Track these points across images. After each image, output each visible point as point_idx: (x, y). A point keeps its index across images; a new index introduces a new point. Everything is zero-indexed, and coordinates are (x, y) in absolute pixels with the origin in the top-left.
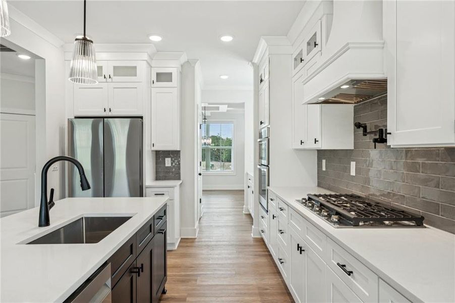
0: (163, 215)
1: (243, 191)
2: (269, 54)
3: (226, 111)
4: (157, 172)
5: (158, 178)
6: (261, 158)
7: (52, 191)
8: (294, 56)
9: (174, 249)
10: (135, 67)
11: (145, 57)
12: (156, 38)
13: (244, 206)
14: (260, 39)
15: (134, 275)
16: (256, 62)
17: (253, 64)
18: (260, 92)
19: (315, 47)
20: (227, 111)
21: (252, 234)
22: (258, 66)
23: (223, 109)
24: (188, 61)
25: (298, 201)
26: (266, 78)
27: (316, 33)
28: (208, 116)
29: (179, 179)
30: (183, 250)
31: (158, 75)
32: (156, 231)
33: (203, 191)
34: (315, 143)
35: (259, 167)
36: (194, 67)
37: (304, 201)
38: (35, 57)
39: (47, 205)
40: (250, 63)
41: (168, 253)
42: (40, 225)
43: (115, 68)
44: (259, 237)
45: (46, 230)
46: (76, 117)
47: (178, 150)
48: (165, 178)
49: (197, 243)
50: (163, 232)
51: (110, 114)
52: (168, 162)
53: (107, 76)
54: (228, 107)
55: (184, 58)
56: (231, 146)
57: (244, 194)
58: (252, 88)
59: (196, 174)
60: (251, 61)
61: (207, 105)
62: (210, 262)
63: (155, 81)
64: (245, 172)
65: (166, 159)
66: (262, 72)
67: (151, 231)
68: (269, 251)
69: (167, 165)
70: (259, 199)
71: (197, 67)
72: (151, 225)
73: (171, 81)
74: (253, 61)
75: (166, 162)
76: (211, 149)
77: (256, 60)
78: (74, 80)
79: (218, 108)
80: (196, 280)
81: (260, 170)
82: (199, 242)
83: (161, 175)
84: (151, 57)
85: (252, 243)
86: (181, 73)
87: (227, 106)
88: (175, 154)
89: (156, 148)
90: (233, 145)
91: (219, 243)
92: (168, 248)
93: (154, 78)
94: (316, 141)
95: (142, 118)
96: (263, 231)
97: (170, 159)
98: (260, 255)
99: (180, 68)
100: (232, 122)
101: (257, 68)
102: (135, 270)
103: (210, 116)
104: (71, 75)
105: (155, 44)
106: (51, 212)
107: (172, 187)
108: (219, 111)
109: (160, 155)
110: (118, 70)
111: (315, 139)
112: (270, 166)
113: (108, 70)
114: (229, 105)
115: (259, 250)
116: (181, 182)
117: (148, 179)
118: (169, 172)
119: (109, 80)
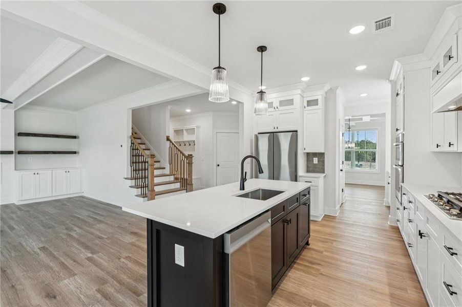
0: (307, 193)
1: (384, 187)
2: (404, 72)
3: (369, 120)
4: (308, 167)
5: (308, 171)
6: (398, 159)
7: (246, 173)
8: (432, 69)
9: (318, 220)
10: (293, 100)
11: (299, 92)
12: (305, 79)
13: (385, 199)
14: (393, 62)
15: (286, 224)
16: (392, 79)
17: (390, 81)
18: (397, 105)
19: (450, 60)
20: (371, 120)
21: (389, 222)
22: (396, 82)
23: (367, 119)
24: (331, 89)
25: (426, 196)
26: (401, 92)
27: (451, 47)
28: (352, 126)
29: (324, 172)
30: (325, 223)
31: (308, 102)
32: (301, 203)
33: (346, 184)
34: (450, 146)
35: (394, 166)
36: (336, 92)
37: (431, 196)
38: (239, 102)
39: (243, 180)
40: (387, 81)
41: (311, 222)
42: (241, 190)
43: (280, 101)
44: (396, 225)
45: (243, 192)
46: (259, 133)
47: (323, 152)
48: (314, 172)
49: (337, 220)
50: (307, 204)
51: (277, 130)
52: (316, 161)
53: (276, 108)
54: (371, 117)
55: (327, 87)
56: (376, 149)
57: (384, 189)
58: (389, 100)
59: (337, 170)
60: (388, 79)
61: (351, 118)
62: (346, 234)
63: (306, 106)
64: (386, 171)
65: (314, 159)
66: (398, 87)
67: (297, 202)
68: (402, 238)
69: (314, 163)
70: (396, 193)
71: (339, 91)
72: (297, 198)
73: (317, 105)
74: (390, 79)
75: (314, 160)
76: (356, 152)
77: (392, 77)
78: (257, 115)
79: (361, 119)
80: (332, 243)
81: (397, 170)
82: (338, 219)
83: (311, 169)
84: (303, 91)
85: (388, 228)
86: (325, 98)
87: (369, 117)
88: (321, 156)
89: (306, 151)
90: (377, 148)
91: (355, 223)
92: (311, 218)
93: (305, 104)
94: (450, 145)
95: (297, 131)
96: (398, 221)
97: (317, 159)
98: (392, 239)
99: (325, 95)
100: (376, 129)
101: (394, 84)
102: (286, 221)
103: (354, 126)
104: (255, 112)
105: (306, 82)
106: (245, 183)
107: (317, 178)
108: (363, 121)
109: (309, 156)
110: (282, 103)
111: (450, 143)
112: (404, 166)
113: (276, 104)
114: (372, 116)
115: (394, 235)
116: (325, 175)
117: (301, 171)
118: (316, 168)
119: (277, 110)
